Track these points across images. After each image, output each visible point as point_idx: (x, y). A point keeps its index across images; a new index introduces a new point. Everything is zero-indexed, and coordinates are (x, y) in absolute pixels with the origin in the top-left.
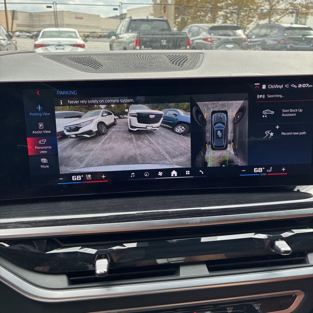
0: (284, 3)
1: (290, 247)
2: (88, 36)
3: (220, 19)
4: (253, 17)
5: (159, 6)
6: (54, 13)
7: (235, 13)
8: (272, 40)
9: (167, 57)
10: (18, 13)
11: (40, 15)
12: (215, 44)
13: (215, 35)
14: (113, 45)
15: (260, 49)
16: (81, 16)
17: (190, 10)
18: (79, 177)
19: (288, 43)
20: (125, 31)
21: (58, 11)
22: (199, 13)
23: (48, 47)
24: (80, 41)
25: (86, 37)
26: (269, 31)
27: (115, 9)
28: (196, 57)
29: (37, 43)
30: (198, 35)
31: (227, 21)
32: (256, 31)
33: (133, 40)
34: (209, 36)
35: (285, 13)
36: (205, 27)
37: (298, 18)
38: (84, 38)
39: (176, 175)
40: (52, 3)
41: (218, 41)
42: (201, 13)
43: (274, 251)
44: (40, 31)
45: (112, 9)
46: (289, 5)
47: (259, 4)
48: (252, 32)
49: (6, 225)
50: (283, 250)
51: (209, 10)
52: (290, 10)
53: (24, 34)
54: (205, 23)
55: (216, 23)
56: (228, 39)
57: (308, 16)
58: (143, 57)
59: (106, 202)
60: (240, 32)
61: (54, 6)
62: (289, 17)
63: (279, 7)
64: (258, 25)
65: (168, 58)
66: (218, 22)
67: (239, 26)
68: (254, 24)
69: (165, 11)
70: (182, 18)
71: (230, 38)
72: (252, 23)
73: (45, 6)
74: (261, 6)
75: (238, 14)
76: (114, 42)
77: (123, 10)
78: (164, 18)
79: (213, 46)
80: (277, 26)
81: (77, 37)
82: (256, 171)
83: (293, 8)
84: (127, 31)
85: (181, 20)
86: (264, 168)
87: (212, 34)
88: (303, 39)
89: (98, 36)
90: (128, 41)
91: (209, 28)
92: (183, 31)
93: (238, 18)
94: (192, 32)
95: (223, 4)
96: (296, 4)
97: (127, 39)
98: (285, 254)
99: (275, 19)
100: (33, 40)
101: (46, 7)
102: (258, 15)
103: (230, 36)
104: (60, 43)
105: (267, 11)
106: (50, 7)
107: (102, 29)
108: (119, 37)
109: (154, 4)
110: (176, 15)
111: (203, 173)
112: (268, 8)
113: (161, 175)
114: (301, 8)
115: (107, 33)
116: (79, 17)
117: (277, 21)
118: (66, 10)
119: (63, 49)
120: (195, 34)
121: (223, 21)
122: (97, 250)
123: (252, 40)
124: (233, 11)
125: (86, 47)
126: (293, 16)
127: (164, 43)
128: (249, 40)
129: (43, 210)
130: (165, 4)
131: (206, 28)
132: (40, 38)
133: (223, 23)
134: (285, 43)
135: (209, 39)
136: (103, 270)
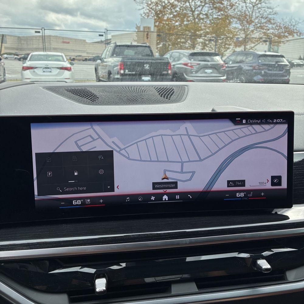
0: (258, 32)
1: (270, 265)
2: (74, 59)
3: (199, 45)
4: (230, 45)
5: (142, 33)
6: (43, 38)
7: (213, 40)
8: (247, 66)
9: (156, 89)
10: (7, 37)
11: (28, 39)
12: (195, 68)
13: (194, 60)
14: (98, 68)
15: (238, 81)
16: (68, 41)
17: (171, 37)
18: (79, 201)
19: (263, 69)
20: (109, 55)
21: (46, 36)
22: (179, 40)
23: (35, 70)
24: (67, 64)
25: (72, 60)
26: (245, 58)
27: (100, 35)
28: (181, 90)
29: (25, 65)
30: (179, 60)
31: (206, 47)
32: (233, 58)
33: (117, 64)
34: (189, 62)
35: (259, 42)
36: (185, 54)
37: (272, 46)
38: (70, 61)
39: (167, 199)
40: (41, 28)
41: (198, 66)
42: (181, 39)
43: (256, 269)
44: (28, 55)
45: (98, 35)
46: (263, 35)
47: (235, 33)
48: (229, 59)
49: (12, 247)
50: (264, 268)
51: (188, 38)
52: (264, 39)
53: (12, 56)
54: (185, 49)
55: (196, 49)
56: (207, 65)
57: (280, 45)
58: (134, 89)
59: (103, 224)
60: (217, 58)
61: (42, 31)
62: (263, 45)
63: (253, 36)
64: (234, 51)
65: (157, 91)
66: (197, 48)
67: (217, 52)
68: (231, 51)
69: (148, 38)
70: (163, 44)
71: (209, 63)
72: (228, 50)
73: (33, 31)
74: (236, 35)
75: (216, 42)
76: (99, 66)
77: (108, 36)
78: (147, 44)
79: (192, 71)
80: (252, 53)
81: (64, 61)
82: (238, 195)
83: (266, 37)
84: (112, 55)
85: (163, 46)
86: (245, 193)
87: (192, 60)
88: (276, 65)
89: (84, 59)
90: (113, 65)
91: (189, 54)
92: (165, 56)
93: (216, 45)
94: (173, 57)
95: (202, 32)
96: (269, 33)
97: (112, 64)
98: (266, 272)
99: (250, 47)
100: (21, 62)
101: (35, 32)
102: (235, 43)
103: (208, 61)
104: (48, 65)
105: (243, 40)
106: (39, 32)
107: (87, 53)
108: (104, 61)
109: (138, 31)
110: (158, 41)
111: (191, 197)
112: (244, 37)
113: (154, 199)
114: (274, 37)
115: (92, 56)
116: (66, 41)
117: (252, 48)
118: (53, 35)
119: (50, 72)
120: (176, 59)
121: (202, 47)
122: (96, 270)
123: (229, 65)
124: (211, 38)
125: (72, 70)
126: (266, 44)
127: (147, 67)
128: (226, 65)
129: (46, 233)
130: (148, 31)
131: (187, 54)
132: (28, 61)
133: (202, 49)
134: (260, 69)
135: (189, 65)
136: (102, 288)
